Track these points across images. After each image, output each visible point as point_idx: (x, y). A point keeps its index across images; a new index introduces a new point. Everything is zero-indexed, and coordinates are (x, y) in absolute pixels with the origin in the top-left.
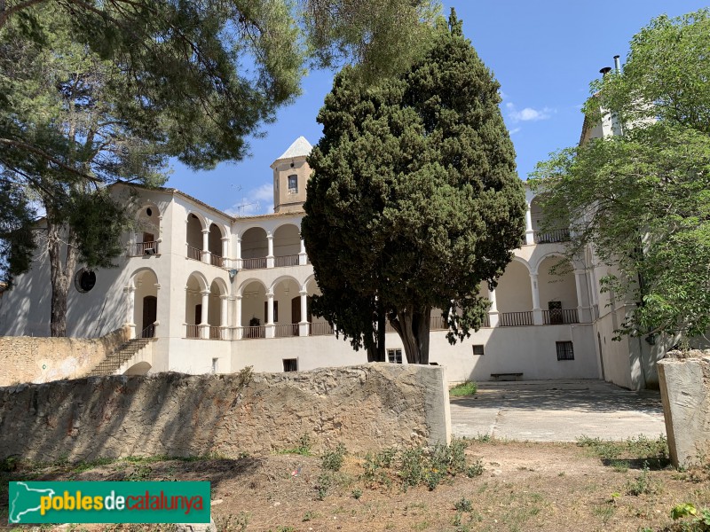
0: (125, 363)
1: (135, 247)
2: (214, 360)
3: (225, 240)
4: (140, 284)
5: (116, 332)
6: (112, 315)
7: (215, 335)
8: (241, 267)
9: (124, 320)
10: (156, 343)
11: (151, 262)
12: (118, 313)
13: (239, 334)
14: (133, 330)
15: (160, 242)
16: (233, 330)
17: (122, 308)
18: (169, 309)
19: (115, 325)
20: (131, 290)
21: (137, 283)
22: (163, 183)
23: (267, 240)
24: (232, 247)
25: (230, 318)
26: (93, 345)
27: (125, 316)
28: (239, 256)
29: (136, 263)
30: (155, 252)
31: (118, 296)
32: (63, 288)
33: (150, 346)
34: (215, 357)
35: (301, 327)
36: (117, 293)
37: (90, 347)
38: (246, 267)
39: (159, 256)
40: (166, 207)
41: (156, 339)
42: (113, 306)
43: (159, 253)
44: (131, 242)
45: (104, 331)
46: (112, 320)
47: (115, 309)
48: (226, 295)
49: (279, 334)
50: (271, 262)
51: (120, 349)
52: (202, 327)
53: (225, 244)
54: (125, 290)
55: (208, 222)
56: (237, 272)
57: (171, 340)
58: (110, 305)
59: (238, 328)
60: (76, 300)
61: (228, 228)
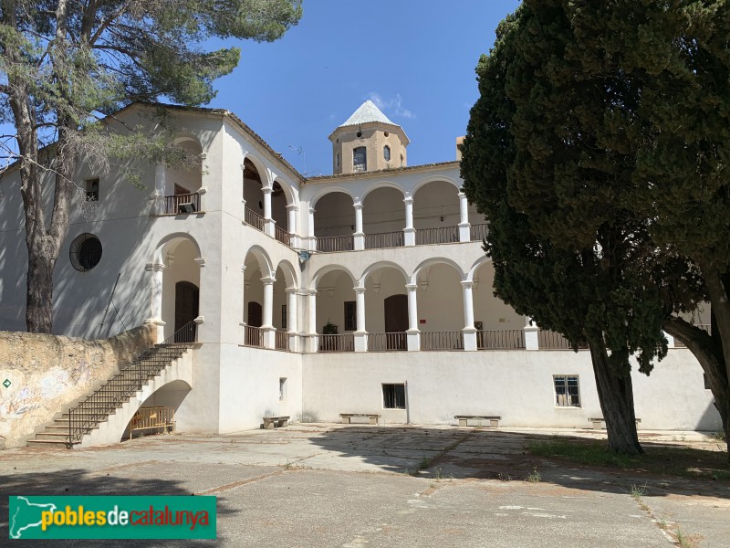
0: (150, 382)
1: (163, 202)
2: (282, 381)
3: (292, 208)
4: (171, 262)
5: (134, 331)
6: (127, 306)
7: (282, 344)
8: (315, 249)
9: (147, 312)
10: (199, 351)
11: (190, 224)
12: (137, 303)
13: (314, 344)
14: (161, 330)
15: (204, 192)
16: (304, 338)
17: (142, 294)
18: (220, 298)
19: (133, 320)
20: (157, 267)
21: (166, 260)
22: (208, 100)
23: (353, 210)
24: (302, 219)
25: (301, 320)
26: (98, 350)
27: (148, 306)
28: (312, 234)
29: (165, 226)
30: (195, 209)
31: (136, 276)
32: (47, 255)
33: (189, 355)
34: (283, 376)
35: (409, 338)
36: (134, 272)
37: (92, 352)
38: (322, 248)
39: (201, 215)
40: (211, 139)
41: (199, 346)
42: (128, 291)
43: (202, 210)
44: (157, 193)
45: (116, 328)
46: (128, 313)
47: (133, 296)
48: (295, 287)
49: (373, 347)
50: (359, 242)
51: (141, 359)
52: (264, 330)
53: (292, 214)
54: (148, 268)
55: (271, 176)
56: (310, 255)
57: (222, 346)
58: (125, 289)
59: (313, 336)
60: (72, 282)
61: (296, 192)
